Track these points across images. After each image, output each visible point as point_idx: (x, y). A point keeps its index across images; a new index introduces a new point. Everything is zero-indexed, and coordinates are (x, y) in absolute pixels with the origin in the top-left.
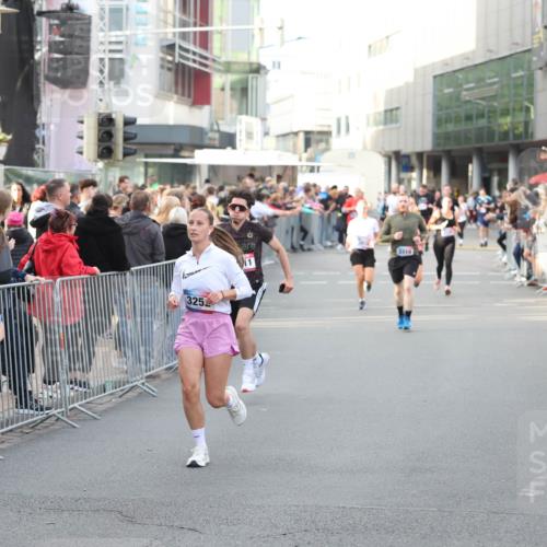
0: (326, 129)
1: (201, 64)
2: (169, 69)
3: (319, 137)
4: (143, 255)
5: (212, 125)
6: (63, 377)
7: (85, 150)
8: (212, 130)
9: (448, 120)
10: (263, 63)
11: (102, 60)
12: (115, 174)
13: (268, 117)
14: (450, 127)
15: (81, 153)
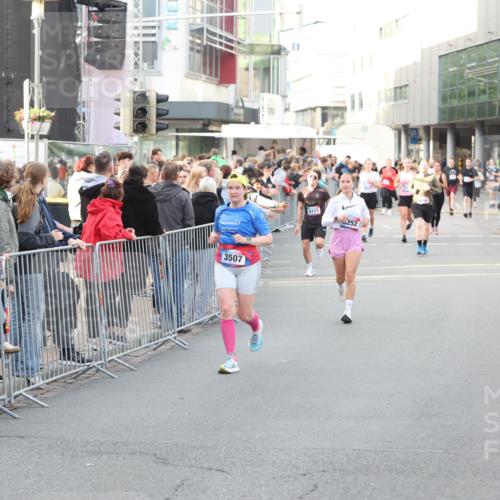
0: (341, 105)
1: (227, 46)
2: (198, 51)
3: (335, 112)
4: (175, 220)
5: (237, 102)
6: (103, 331)
7: (121, 126)
8: (237, 107)
9: (453, 96)
10: (284, 45)
11: (136, 43)
12: (149, 146)
13: (288, 94)
14: (455, 103)
15: (118, 128)
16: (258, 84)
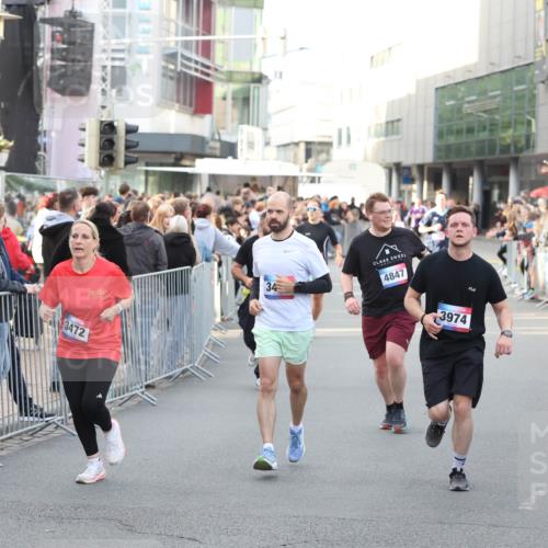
0: (327, 140)
1: (203, 73)
3: (319, 148)
4: (147, 266)
5: (213, 135)
8: (213, 139)
10: (265, 73)
12: (116, 182)
13: (269, 126)
15: (82, 161)
16: (236, 114)
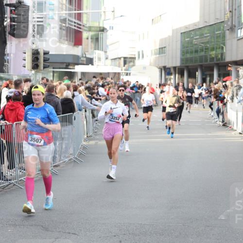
0: (133, 56)
1: (78, 27)
2: (64, 30)
3: (130, 60)
6: (17, 165)
7: (26, 65)
8: (83, 57)
9: (187, 52)
10: (105, 27)
11: (34, 25)
12: (40, 76)
13: (108, 51)
14: (188, 56)
16: (93, 45)
